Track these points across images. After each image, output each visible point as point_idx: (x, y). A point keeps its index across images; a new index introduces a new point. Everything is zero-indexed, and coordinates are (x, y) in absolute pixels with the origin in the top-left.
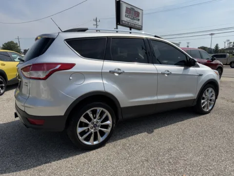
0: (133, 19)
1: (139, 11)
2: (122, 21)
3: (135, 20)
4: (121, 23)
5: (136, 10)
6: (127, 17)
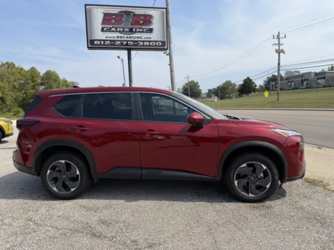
0: (131, 31)
1: (150, 12)
2: (92, 40)
4: (89, 45)
6: (109, 30)
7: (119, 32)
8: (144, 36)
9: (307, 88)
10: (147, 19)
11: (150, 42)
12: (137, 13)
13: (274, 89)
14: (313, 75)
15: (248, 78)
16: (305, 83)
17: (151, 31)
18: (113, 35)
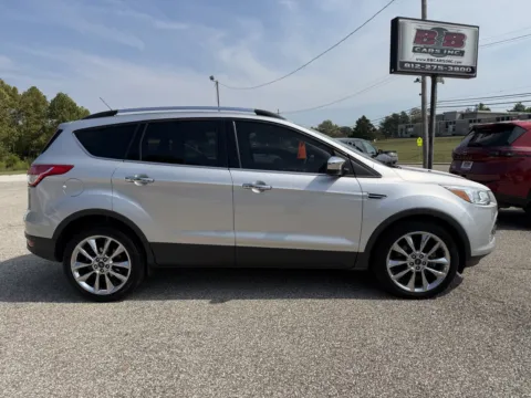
0: (442, 53)
1: (463, 31)
2: (403, 63)
3: (447, 54)
4: (399, 69)
5: (451, 30)
6: (420, 51)
7: (430, 53)
8: (455, 60)
9: (454, 135)
10: (460, 39)
11: (460, 67)
12: (450, 31)
13: (404, 134)
14: (458, 116)
15: (364, 117)
16: (451, 127)
17: (462, 53)
18: (423, 57)
